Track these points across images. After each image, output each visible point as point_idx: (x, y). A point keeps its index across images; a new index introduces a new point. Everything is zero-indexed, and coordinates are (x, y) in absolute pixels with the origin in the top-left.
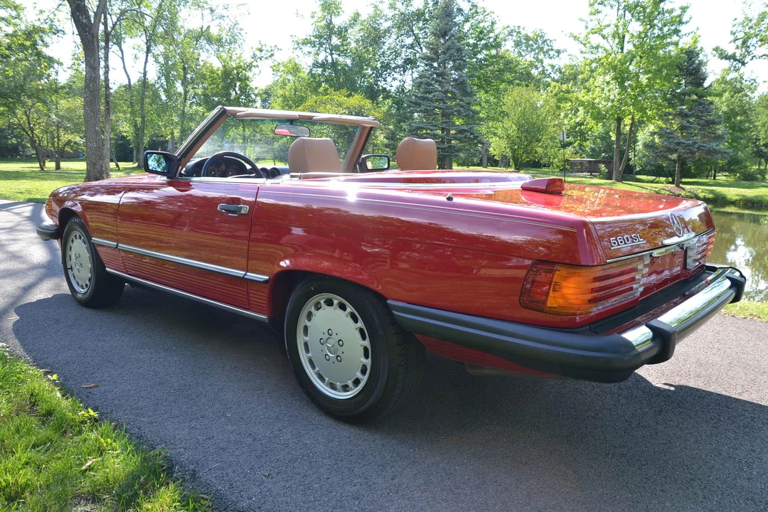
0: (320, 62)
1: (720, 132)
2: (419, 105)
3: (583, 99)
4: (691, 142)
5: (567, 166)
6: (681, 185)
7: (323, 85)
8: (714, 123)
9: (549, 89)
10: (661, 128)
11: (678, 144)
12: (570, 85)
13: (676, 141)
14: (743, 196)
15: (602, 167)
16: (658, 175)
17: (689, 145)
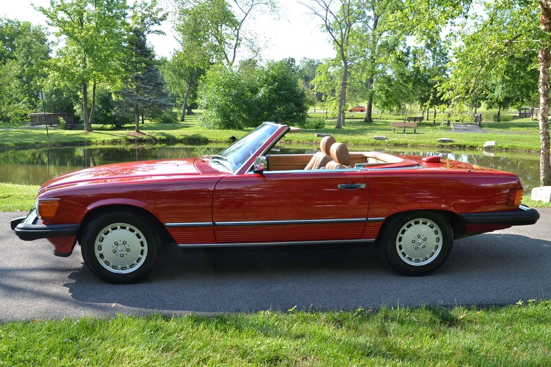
1: (163, 91)
6: (140, 131)
11: (139, 100)
13: (137, 98)
14: (185, 135)
15: (61, 119)
16: (105, 123)
17: (146, 101)
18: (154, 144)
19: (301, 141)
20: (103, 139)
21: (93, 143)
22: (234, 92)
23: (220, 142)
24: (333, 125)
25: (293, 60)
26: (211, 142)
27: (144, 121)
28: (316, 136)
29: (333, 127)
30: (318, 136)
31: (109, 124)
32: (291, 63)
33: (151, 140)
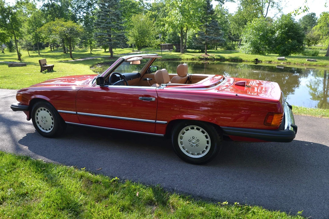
0: (46, 4)
1: (221, 33)
2: (100, 25)
3: (168, 20)
4: (211, 37)
5: (159, 47)
6: (208, 54)
7: (49, 15)
8: (219, 29)
9: (147, 14)
10: (199, 32)
11: (206, 38)
12: (156, 12)
14: (231, 57)
15: (174, 47)
16: (196, 49)
17: (210, 38)
18: (213, 61)
19: (296, 63)
20: (187, 57)
21: (182, 60)
22: (261, 33)
23: (249, 61)
24: (324, 54)
25: (314, 14)
26: (244, 61)
27: (217, 49)
28: (306, 61)
29: (324, 55)
30: (308, 60)
31: (198, 49)
32: (313, 16)
33: (212, 59)
